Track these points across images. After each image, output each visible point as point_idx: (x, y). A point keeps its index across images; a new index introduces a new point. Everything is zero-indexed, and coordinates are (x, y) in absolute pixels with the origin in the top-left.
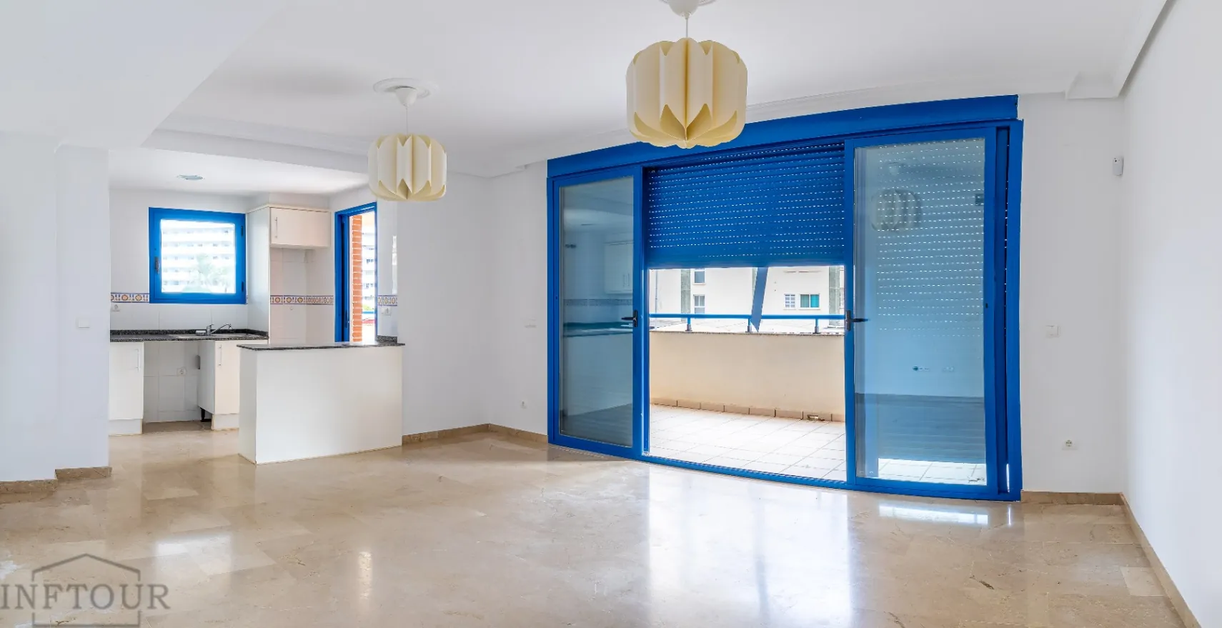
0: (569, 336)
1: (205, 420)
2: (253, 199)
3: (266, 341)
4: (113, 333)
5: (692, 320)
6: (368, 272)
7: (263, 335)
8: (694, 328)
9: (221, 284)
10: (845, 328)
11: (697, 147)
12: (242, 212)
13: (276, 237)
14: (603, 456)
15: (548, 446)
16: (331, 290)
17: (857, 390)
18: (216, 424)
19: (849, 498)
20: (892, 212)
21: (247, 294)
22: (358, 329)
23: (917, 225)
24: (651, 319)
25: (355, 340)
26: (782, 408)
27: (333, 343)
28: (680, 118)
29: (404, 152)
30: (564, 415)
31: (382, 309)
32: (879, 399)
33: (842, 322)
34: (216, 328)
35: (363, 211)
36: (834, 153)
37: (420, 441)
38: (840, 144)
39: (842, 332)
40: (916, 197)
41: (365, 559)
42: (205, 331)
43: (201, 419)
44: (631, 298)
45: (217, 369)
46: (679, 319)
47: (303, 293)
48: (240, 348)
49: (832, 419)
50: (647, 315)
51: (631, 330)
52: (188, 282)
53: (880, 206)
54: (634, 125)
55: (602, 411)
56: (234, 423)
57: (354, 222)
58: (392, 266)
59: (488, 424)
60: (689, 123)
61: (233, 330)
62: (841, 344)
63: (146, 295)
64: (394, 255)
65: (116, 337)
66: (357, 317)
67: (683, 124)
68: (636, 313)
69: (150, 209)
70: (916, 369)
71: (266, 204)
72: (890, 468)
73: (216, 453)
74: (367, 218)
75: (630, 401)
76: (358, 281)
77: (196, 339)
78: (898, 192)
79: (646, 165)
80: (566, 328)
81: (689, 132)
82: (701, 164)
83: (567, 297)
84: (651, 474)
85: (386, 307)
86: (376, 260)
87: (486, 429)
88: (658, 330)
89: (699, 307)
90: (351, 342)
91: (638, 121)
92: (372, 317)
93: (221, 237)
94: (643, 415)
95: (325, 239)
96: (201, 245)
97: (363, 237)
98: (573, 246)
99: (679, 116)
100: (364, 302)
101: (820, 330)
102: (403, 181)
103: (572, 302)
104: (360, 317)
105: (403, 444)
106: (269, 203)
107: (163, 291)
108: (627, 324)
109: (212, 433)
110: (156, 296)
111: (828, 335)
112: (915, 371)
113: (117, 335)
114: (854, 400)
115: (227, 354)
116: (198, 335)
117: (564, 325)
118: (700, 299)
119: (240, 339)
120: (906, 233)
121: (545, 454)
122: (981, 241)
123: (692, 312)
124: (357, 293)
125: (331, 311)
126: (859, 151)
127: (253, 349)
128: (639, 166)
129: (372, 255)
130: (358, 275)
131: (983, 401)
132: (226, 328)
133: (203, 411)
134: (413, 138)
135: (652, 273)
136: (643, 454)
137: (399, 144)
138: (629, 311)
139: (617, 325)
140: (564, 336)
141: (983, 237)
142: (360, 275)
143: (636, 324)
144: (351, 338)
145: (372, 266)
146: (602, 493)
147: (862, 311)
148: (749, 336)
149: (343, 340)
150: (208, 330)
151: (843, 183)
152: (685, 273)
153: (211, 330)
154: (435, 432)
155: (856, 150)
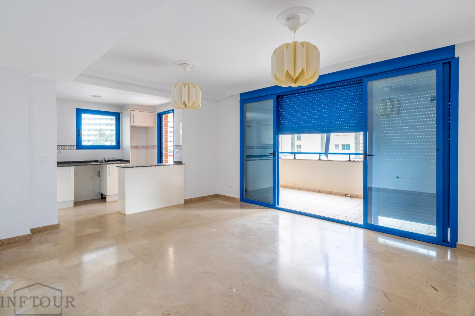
0: (248, 160)
1: (103, 198)
2: (123, 106)
3: (129, 164)
4: (58, 163)
5: (296, 154)
6: (170, 136)
7: (128, 162)
8: (297, 158)
9: (109, 141)
10: (363, 159)
11: (299, 86)
12: (119, 112)
13: (133, 122)
14: (261, 207)
15: (240, 203)
16: (156, 143)
17: (369, 185)
18: (108, 199)
19: (364, 232)
20: (386, 108)
21: (121, 145)
22: (167, 158)
23: (398, 114)
24: (280, 154)
25: (165, 163)
26: (334, 190)
27: (157, 164)
28: (293, 75)
29: (185, 90)
30: (246, 190)
31: (176, 151)
32: (379, 190)
33: (361, 156)
34: (107, 159)
35: (168, 113)
36: (358, 85)
37: (191, 201)
38: (360, 80)
39: (361, 160)
40: (398, 101)
41: (171, 251)
42: (102, 161)
43: (101, 198)
44: (273, 146)
45: (108, 176)
46: (291, 154)
47: (144, 144)
48: (117, 167)
49: (356, 197)
50: (278, 153)
51: (272, 158)
52: (94, 140)
53: (380, 106)
54: (274, 79)
55: (261, 189)
56: (116, 198)
57: (165, 117)
58: (180, 134)
59: (217, 194)
60: (296, 77)
61: (115, 160)
62: (361, 166)
63: (74, 146)
64: (181, 130)
65: (60, 165)
66: (166, 154)
67: (294, 78)
68: (274, 151)
69: (77, 109)
70: (398, 178)
71: (128, 109)
72: (384, 221)
73: (109, 212)
74: (170, 115)
75: (272, 185)
76: (166, 140)
77: (98, 164)
78: (389, 99)
79: (278, 94)
80: (247, 157)
81: (296, 80)
82: (300, 93)
83: (247, 146)
84: (280, 215)
85: (178, 150)
86: (174, 132)
87: (216, 196)
88: (283, 158)
89: (298, 149)
90: (164, 163)
91: (276, 77)
92: (172, 154)
93: (109, 122)
94: (276, 191)
95: (153, 123)
96: (100, 125)
97: (169, 123)
98: (250, 126)
99: (292, 74)
100: (169, 148)
101: (351, 159)
102: (184, 101)
103: (250, 148)
104: (167, 154)
105: (185, 203)
106: (130, 108)
107: (83, 144)
108: (270, 156)
109: (106, 203)
110: (79, 146)
111: (354, 161)
112: (397, 179)
113: (60, 164)
114: (367, 190)
115: (112, 170)
116: (99, 162)
117: (246, 156)
118: (299, 146)
119: (118, 163)
120: (393, 117)
121: (239, 205)
122: (435, 119)
123: (296, 151)
124: (166, 144)
125: (156, 152)
126: (369, 83)
127: (123, 168)
128: (275, 95)
129: (172, 130)
130: (167, 137)
131: (436, 195)
132: (112, 159)
133: (102, 194)
134: (189, 85)
135: (280, 136)
136: (277, 206)
137: (183, 87)
138: (271, 151)
139: (266, 156)
140: (246, 160)
141: (436, 117)
142: (167, 138)
143: (274, 156)
144: (164, 162)
145: (172, 134)
146: (261, 222)
147: (372, 151)
148: (320, 161)
149: (160, 163)
150: (104, 160)
151: (362, 98)
152: (293, 136)
153: (105, 160)
154: (197, 198)
155: (368, 83)
